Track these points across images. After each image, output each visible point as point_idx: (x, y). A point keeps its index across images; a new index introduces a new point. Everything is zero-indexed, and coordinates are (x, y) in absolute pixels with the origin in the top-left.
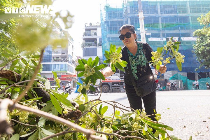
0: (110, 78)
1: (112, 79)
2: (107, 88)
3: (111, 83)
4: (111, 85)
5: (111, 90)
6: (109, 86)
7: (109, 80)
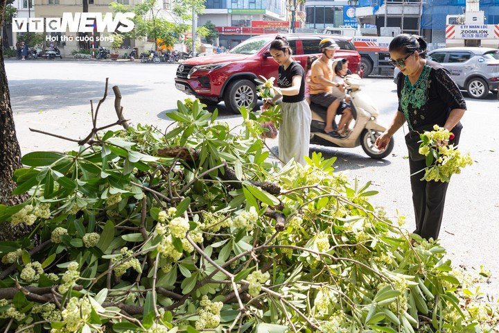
0: (375, 40)
1: (380, 44)
2: (366, 66)
3: (376, 53)
4: (375, 60)
5: (377, 70)
6: (372, 62)
7: (370, 47)
